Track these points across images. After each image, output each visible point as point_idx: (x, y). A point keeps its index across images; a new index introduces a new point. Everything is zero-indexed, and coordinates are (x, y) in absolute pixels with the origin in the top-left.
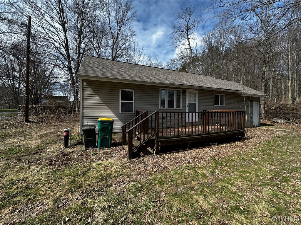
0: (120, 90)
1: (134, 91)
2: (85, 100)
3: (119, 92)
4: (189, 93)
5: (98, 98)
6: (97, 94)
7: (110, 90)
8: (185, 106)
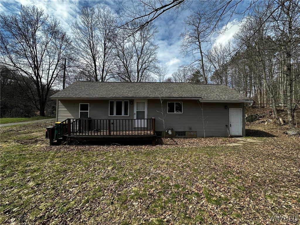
0: (80, 104)
1: (89, 104)
2: (59, 111)
3: (79, 105)
4: (137, 102)
5: (66, 110)
6: (66, 107)
7: (73, 104)
8: (133, 114)
